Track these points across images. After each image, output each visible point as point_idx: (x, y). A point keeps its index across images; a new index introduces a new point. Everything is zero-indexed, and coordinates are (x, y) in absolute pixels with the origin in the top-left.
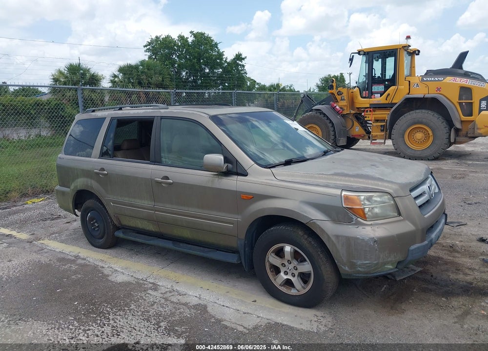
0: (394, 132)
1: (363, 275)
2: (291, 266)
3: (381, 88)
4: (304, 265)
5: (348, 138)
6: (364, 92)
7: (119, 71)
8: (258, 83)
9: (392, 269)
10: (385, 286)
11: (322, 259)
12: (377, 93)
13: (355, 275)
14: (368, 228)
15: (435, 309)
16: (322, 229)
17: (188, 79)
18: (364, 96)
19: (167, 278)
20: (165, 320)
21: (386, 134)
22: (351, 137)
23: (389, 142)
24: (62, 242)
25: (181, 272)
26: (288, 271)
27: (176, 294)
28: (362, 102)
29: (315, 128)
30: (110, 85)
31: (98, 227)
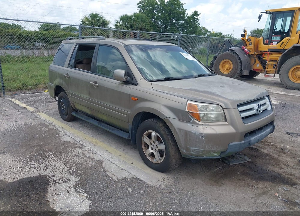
0: (282, 69)
1: (195, 157)
2: (155, 145)
3: (278, 38)
4: (161, 145)
5: (251, 71)
6: (266, 40)
7: (120, 19)
8: (209, 32)
9: (217, 156)
10: (220, 167)
11: (170, 143)
12: (275, 41)
13: (189, 156)
14: (200, 127)
15: (244, 187)
16: (172, 124)
17: (162, 26)
18: (265, 43)
19: (91, 142)
20: (76, 166)
21: (275, 70)
22: (253, 70)
23: (277, 76)
24: (49, 115)
25: (101, 140)
26: (153, 147)
27: (91, 152)
28: (264, 47)
29: (229, 62)
30: (114, 27)
31: (65, 108)
